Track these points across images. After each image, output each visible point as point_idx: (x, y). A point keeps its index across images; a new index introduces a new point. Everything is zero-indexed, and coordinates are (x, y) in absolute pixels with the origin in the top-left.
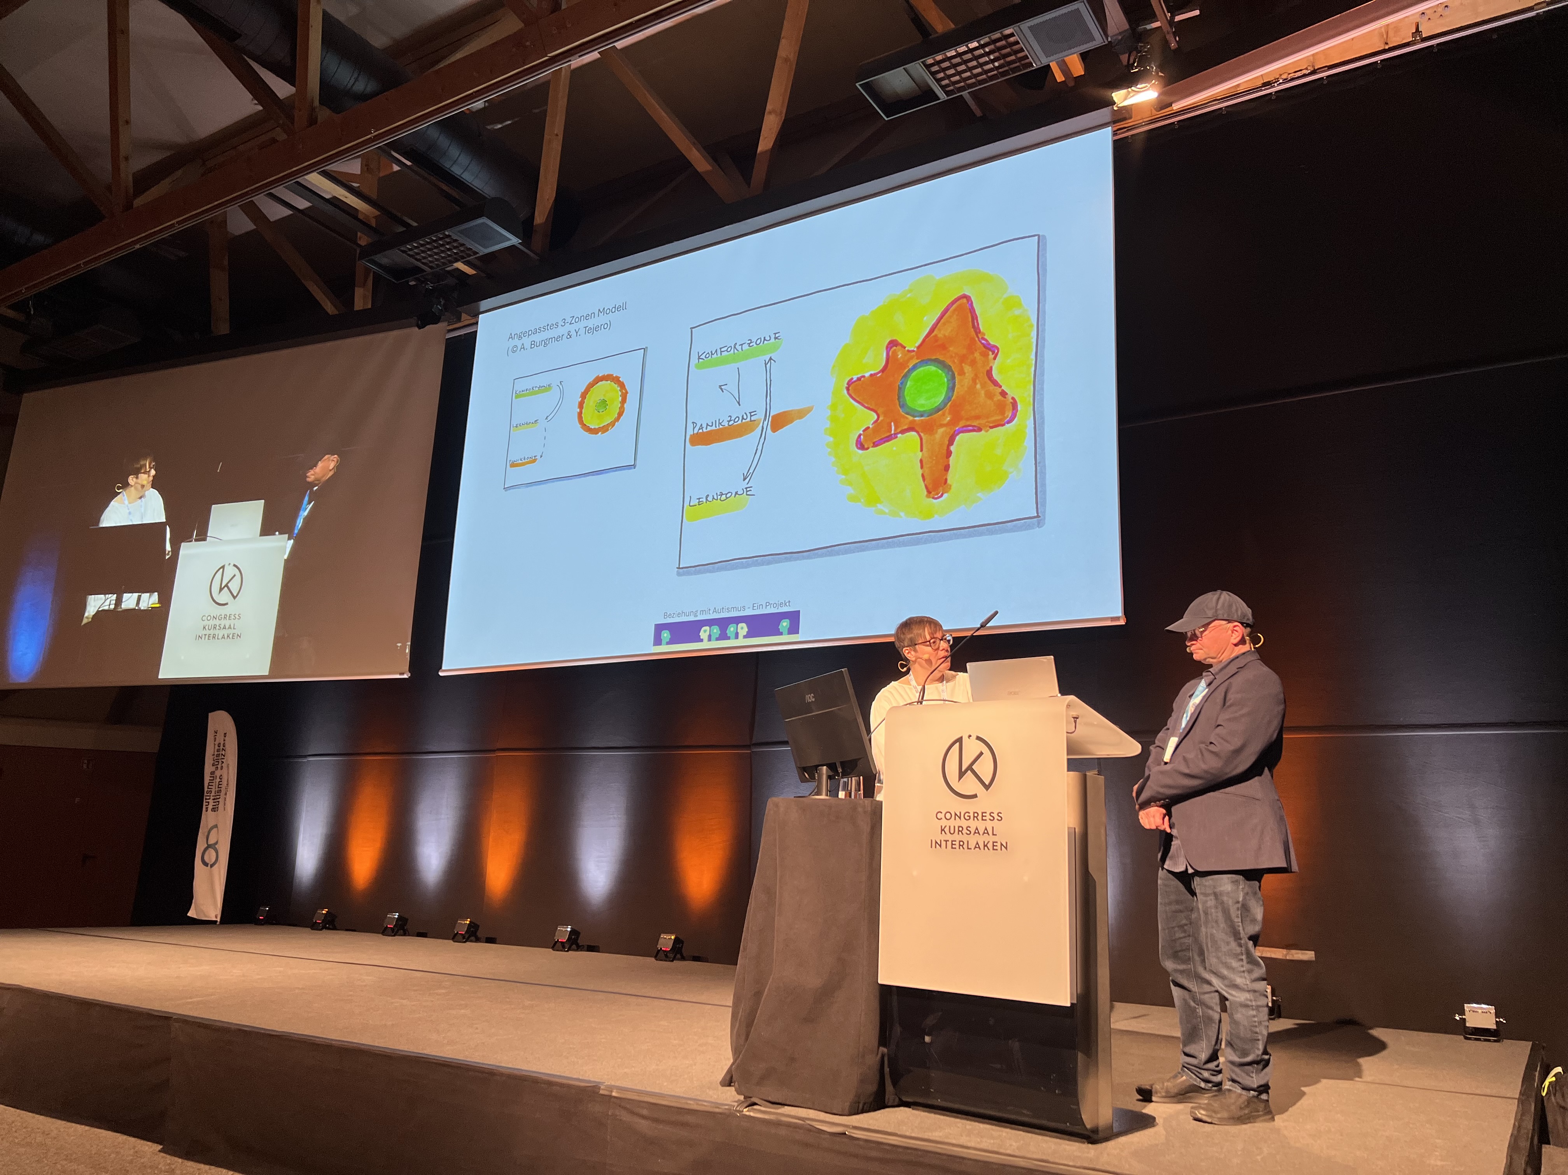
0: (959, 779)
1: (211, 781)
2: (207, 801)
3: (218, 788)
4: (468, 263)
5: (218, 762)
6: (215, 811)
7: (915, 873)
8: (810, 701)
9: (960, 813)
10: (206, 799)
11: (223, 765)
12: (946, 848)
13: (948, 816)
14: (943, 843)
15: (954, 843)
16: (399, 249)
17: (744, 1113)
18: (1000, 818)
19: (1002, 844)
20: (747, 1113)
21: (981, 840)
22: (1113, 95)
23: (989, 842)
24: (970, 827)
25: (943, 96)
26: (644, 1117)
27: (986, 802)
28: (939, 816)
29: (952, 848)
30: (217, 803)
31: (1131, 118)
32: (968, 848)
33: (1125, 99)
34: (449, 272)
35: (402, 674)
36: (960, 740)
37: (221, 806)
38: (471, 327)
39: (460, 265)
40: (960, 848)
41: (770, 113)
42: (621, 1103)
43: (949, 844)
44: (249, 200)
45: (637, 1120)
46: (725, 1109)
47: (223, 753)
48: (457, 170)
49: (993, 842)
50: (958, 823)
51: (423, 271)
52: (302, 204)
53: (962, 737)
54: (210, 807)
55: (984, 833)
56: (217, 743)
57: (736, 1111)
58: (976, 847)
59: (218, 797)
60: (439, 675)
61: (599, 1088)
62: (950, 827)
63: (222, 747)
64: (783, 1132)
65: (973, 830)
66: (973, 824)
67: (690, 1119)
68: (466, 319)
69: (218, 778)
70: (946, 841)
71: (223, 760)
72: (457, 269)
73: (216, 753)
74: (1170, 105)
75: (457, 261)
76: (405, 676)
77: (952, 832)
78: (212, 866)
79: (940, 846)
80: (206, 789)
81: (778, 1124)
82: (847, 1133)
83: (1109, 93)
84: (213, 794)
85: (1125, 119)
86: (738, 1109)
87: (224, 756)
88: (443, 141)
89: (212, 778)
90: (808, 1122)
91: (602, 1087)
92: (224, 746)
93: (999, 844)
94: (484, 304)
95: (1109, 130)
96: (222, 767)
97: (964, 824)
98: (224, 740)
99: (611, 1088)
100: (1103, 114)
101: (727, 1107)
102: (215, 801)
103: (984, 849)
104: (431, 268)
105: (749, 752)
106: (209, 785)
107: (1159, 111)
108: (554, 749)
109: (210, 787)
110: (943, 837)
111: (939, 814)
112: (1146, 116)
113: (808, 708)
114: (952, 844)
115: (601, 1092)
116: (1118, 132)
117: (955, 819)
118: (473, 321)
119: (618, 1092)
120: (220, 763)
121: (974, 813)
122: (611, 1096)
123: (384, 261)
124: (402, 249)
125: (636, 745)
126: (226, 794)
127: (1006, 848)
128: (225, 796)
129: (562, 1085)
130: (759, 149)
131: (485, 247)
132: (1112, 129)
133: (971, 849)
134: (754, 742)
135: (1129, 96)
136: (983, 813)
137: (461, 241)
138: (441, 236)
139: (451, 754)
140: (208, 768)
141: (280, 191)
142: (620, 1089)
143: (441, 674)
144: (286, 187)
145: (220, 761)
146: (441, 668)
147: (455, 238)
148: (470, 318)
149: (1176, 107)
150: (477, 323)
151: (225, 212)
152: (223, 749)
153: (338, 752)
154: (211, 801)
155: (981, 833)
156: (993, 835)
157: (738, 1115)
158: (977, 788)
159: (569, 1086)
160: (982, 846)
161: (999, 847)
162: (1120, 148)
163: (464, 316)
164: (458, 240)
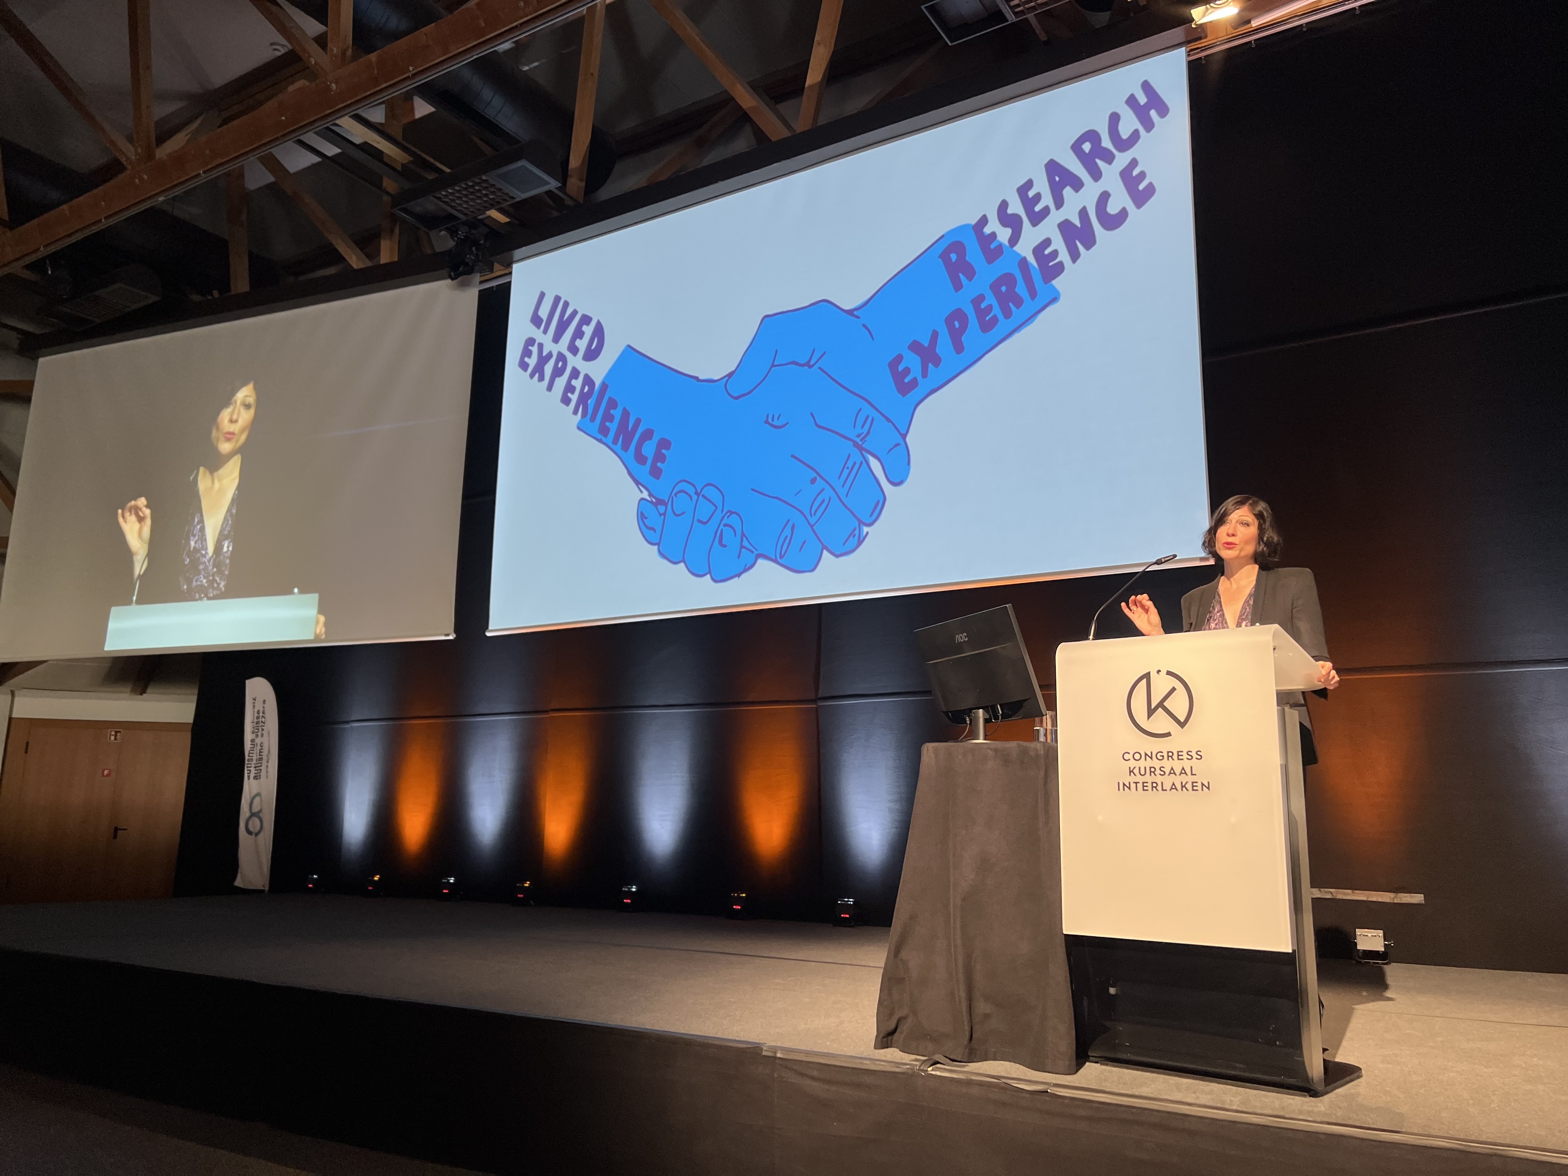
0: (1148, 719)
1: (252, 749)
2: (249, 769)
3: (260, 755)
4: (502, 211)
5: (258, 729)
6: (257, 779)
7: (1100, 818)
8: (962, 641)
9: (1152, 753)
10: (247, 767)
11: (263, 732)
12: (1137, 790)
13: (1137, 756)
14: (1133, 786)
15: (1145, 784)
16: (434, 197)
17: (929, 1072)
18: (1199, 757)
19: (1203, 784)
20: (933, 1073)
21: (1178, 780)
22: (1192, 11)
23: (1187, 783)
24: (1163, 767)
25: (1011, 18)
26: (813, 1078)
27: (1181, 740)
28: (1127, 756)
29: (1144, 790)
30: (259, 771)
31: (1206, 37)
32: (1163, 790)
33: (1204, 16)
34: (481, 220)
35: (447, 635)
36: (1147, 676)
37: (263, 774)
38: (503, 278)
39: (494, 214)
40: (1152, 790)
41: (819, 44)
42: (786, 1064)
43: (1140, 786)
44: (267, 152)
45: (808, 1082)
46: (907, 1068)
47: (263, 720)
48: (490, 113)
49: (1193, 783)
50: (1149, 763)
51: (458, 219)
52: (332, 150)
53: (1149, 673)
54: (252, 775)
55: (1181, 773)
56: (256, 710)
57: (920, 1070)
58: (1172, 788)
59: (260, 765)
60: (486, 635)
61: (762, 1049)
62: (1140, 768)
63: (261, 714)
64: (975, 1091)
65: (1167, 771)
66: (1167, 764)
67: (867, 1079)
68: (498, 269)
69: (259, 745)
70: (1136, 783)
71: (263, 728)
72: (489, 217)
73: (256, 720)
74: (1249, 22)
75: (492, 206)
76: (451, 637)
77: (1143, 773)
78: (257, 834)
79: (1129, 788)
80: (247, 757)
81: (969, 1083)
82: (1049, 1091)
83: (1188, 11)
84: (254, 761)
85: (1200, 38)
86: (922, 1068)
87: (264, 723)
88: (476, 82)
89: (253, 746)
90: (1004, 1081)
91: (764, 1048)
92: (263, 713)
93: (1199, 785)
94: (518, 253)
95: (1183, 50)
96: (262, 735)
97: (1156, 764)
98: (264, 708)
99: (775, 1049)
100: (1177, 33)
101: (908, 1067)
102: (257, 768)
103: (1182, 790)
104: (465, 214)
105: (815, 706)
106: (250, 753)
107: (1236, 29)
108: (611, 708)
109: (250, 755)
110: (1133, 779)
111: (1127, 754)
112: (1222, 35)
113: (959, 648)
114: (1144, 786)
115: (764, 1053)
116: (1191, 53)
117: (1146, 760)
118: (507, 271)
119: (782, 1053)
120: (260, 730)
121: (1168, 752)
122: (775, 1058)
123: (418, 209)
124: (438, 195)
125: (696, 703)
126: (268, 762)
127: (1208, 788)
128: (267, 764)
129: (719, 1047)
130: (808, 83)
131: (523, 192)
132: (1186, 50)
133: (1166, 790)
134: (820, 696)
135: (1207, 13)
136: (1178, 752)
137: (498, 186)
138: (479, 181)
139: (504, 715)
140: (248, 736)
141: (311, 138)
142: (784, 1049)
143: (488, 634)
144: (316, 133)
145: (260, 728)
146: (487, 628)
147: (493, 183)
148: (503, 268)
149: (1255, 24)
150: (511, 273)
151: (242, 167)
152: (263, 716)
153: (385, 717)
154: (252, 769)
155: (1178, 773)
156: (1192, 774)
157: (923, 1074)
158: (1172, 726)
159: (728, 1049)
160: (1179, 787)
161: (1199, 788)
162: (1196, 70)
163: (496, 266)
164: (495, 185)
